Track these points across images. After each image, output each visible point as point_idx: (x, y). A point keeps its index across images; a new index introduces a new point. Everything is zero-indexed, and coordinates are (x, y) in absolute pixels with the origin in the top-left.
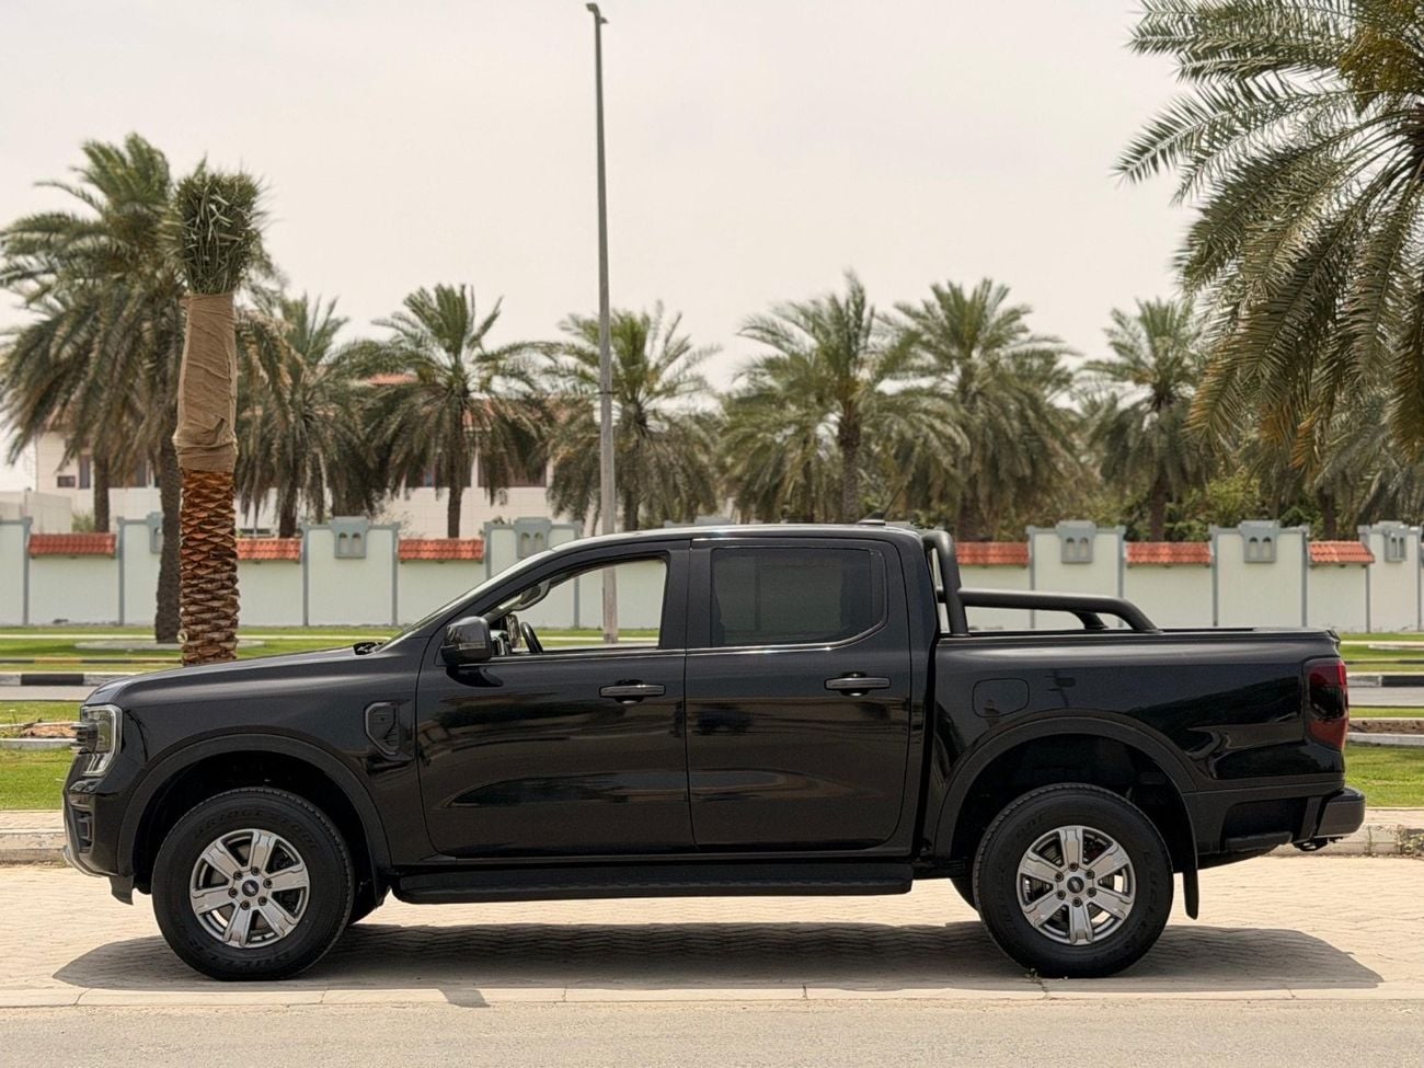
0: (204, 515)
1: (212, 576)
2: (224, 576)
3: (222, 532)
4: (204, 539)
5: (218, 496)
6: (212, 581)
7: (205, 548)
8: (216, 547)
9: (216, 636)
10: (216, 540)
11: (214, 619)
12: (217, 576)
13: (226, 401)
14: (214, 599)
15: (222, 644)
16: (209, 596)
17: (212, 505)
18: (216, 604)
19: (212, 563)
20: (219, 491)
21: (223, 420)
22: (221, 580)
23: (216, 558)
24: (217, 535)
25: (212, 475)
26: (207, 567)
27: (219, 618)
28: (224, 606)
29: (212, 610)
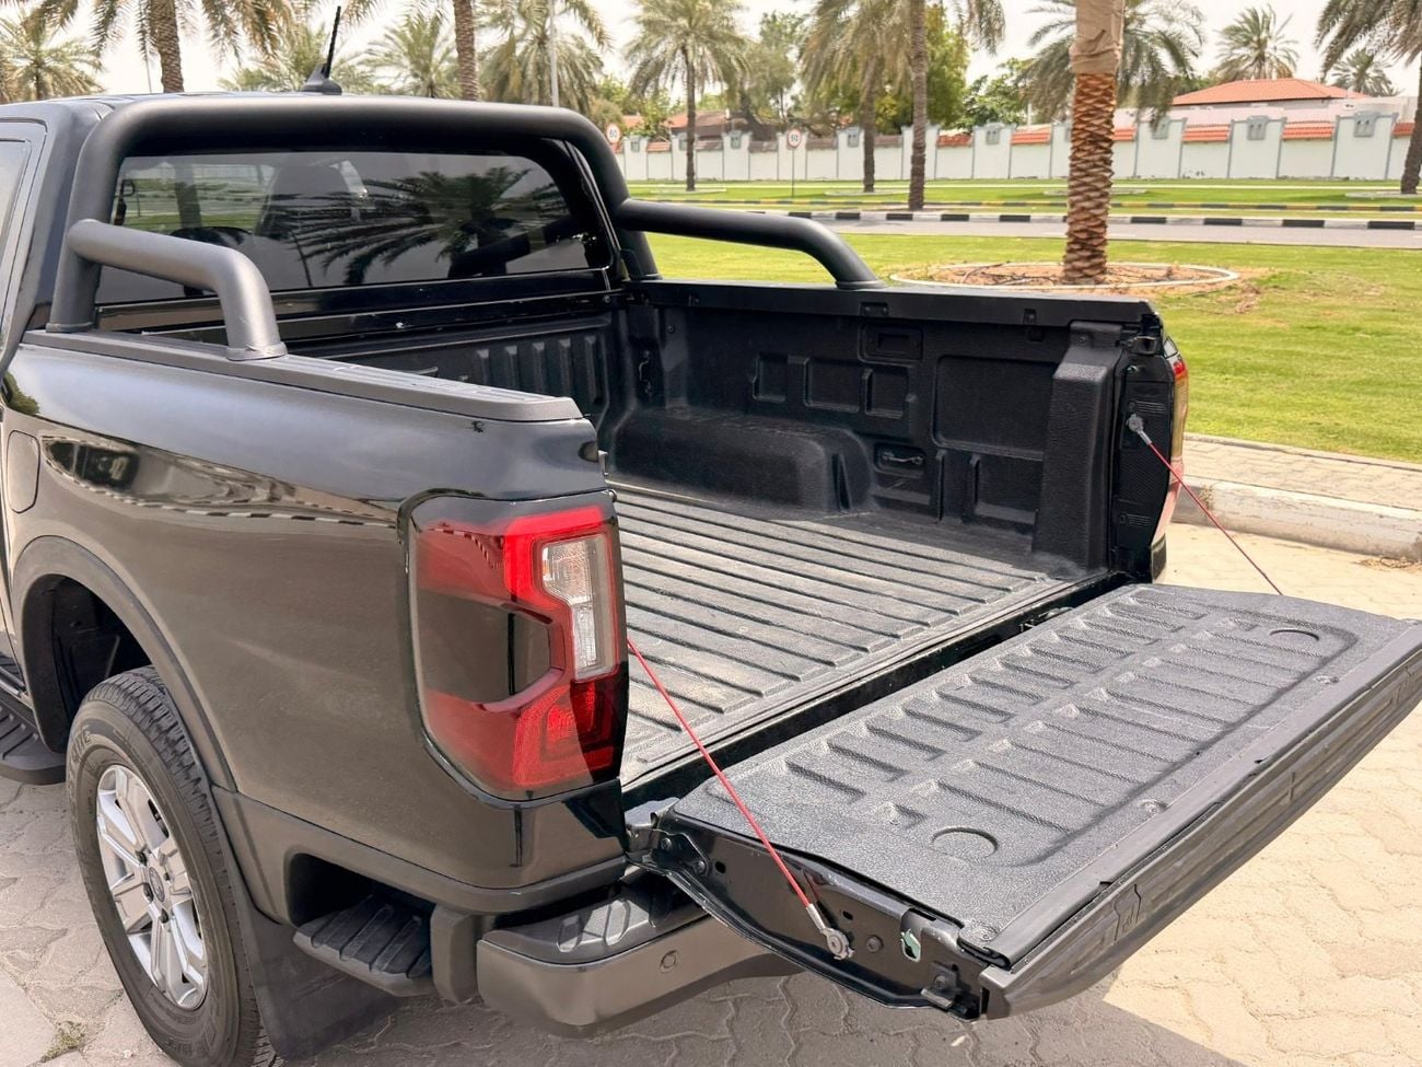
0: (1084, 109)
1: (1087, 158)
2: (1096, 157)
3: (1097, 122)
4: (1082, 129)
5: (1096, 94)
6: (1087, 161)
7: (1082, 136)
8: (1092, 134)
9: (1087, 204)
10: (1092, 129)
11: (1086, 191)
12: (1090, 158)
13: (1107, 15)
14: (1087, 175)
15: (1092, 211)
16: (1083, 174)
17: (1090, 101)
18: (1088, 180)
19: (1087, 148)
20: (1097, 90)
21: (1104, 31)
22: (1093, 161)
23: (1091, 143)
24: (1093, 125)
25: (1093, 77)
26: (1084, 151)
27: (1090, 190)
28: (1094, 181)
29: (1085, 184)
